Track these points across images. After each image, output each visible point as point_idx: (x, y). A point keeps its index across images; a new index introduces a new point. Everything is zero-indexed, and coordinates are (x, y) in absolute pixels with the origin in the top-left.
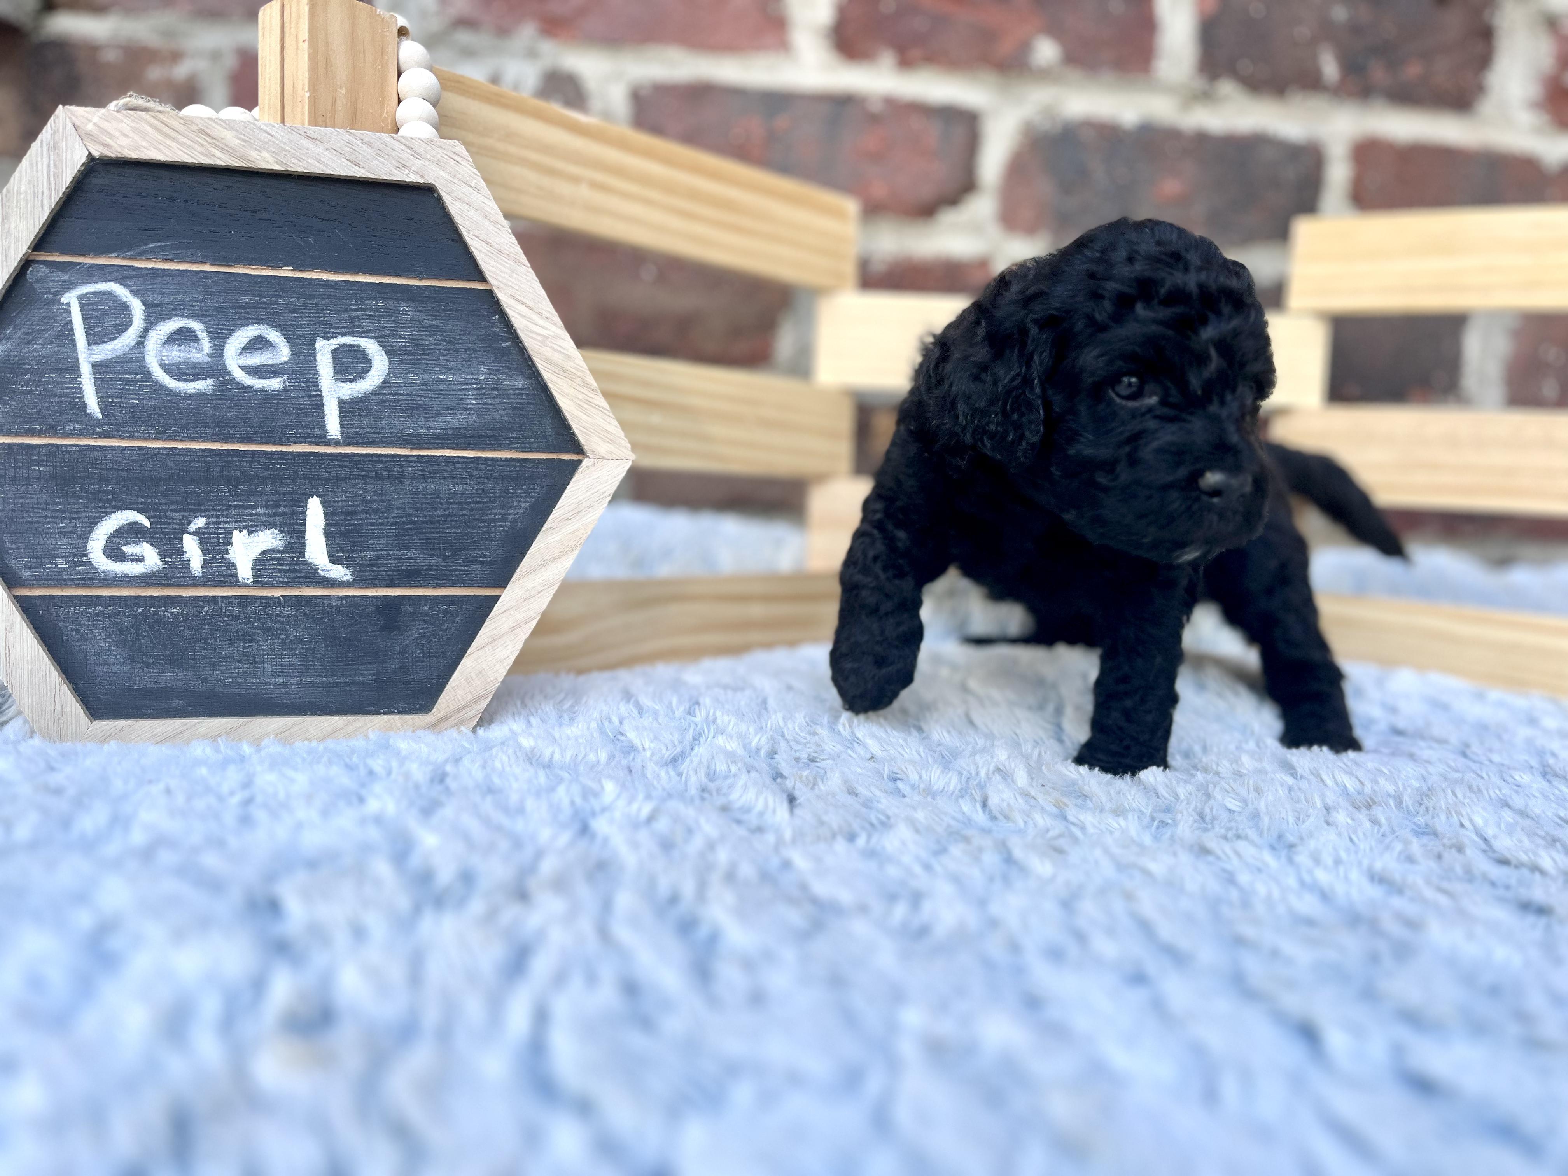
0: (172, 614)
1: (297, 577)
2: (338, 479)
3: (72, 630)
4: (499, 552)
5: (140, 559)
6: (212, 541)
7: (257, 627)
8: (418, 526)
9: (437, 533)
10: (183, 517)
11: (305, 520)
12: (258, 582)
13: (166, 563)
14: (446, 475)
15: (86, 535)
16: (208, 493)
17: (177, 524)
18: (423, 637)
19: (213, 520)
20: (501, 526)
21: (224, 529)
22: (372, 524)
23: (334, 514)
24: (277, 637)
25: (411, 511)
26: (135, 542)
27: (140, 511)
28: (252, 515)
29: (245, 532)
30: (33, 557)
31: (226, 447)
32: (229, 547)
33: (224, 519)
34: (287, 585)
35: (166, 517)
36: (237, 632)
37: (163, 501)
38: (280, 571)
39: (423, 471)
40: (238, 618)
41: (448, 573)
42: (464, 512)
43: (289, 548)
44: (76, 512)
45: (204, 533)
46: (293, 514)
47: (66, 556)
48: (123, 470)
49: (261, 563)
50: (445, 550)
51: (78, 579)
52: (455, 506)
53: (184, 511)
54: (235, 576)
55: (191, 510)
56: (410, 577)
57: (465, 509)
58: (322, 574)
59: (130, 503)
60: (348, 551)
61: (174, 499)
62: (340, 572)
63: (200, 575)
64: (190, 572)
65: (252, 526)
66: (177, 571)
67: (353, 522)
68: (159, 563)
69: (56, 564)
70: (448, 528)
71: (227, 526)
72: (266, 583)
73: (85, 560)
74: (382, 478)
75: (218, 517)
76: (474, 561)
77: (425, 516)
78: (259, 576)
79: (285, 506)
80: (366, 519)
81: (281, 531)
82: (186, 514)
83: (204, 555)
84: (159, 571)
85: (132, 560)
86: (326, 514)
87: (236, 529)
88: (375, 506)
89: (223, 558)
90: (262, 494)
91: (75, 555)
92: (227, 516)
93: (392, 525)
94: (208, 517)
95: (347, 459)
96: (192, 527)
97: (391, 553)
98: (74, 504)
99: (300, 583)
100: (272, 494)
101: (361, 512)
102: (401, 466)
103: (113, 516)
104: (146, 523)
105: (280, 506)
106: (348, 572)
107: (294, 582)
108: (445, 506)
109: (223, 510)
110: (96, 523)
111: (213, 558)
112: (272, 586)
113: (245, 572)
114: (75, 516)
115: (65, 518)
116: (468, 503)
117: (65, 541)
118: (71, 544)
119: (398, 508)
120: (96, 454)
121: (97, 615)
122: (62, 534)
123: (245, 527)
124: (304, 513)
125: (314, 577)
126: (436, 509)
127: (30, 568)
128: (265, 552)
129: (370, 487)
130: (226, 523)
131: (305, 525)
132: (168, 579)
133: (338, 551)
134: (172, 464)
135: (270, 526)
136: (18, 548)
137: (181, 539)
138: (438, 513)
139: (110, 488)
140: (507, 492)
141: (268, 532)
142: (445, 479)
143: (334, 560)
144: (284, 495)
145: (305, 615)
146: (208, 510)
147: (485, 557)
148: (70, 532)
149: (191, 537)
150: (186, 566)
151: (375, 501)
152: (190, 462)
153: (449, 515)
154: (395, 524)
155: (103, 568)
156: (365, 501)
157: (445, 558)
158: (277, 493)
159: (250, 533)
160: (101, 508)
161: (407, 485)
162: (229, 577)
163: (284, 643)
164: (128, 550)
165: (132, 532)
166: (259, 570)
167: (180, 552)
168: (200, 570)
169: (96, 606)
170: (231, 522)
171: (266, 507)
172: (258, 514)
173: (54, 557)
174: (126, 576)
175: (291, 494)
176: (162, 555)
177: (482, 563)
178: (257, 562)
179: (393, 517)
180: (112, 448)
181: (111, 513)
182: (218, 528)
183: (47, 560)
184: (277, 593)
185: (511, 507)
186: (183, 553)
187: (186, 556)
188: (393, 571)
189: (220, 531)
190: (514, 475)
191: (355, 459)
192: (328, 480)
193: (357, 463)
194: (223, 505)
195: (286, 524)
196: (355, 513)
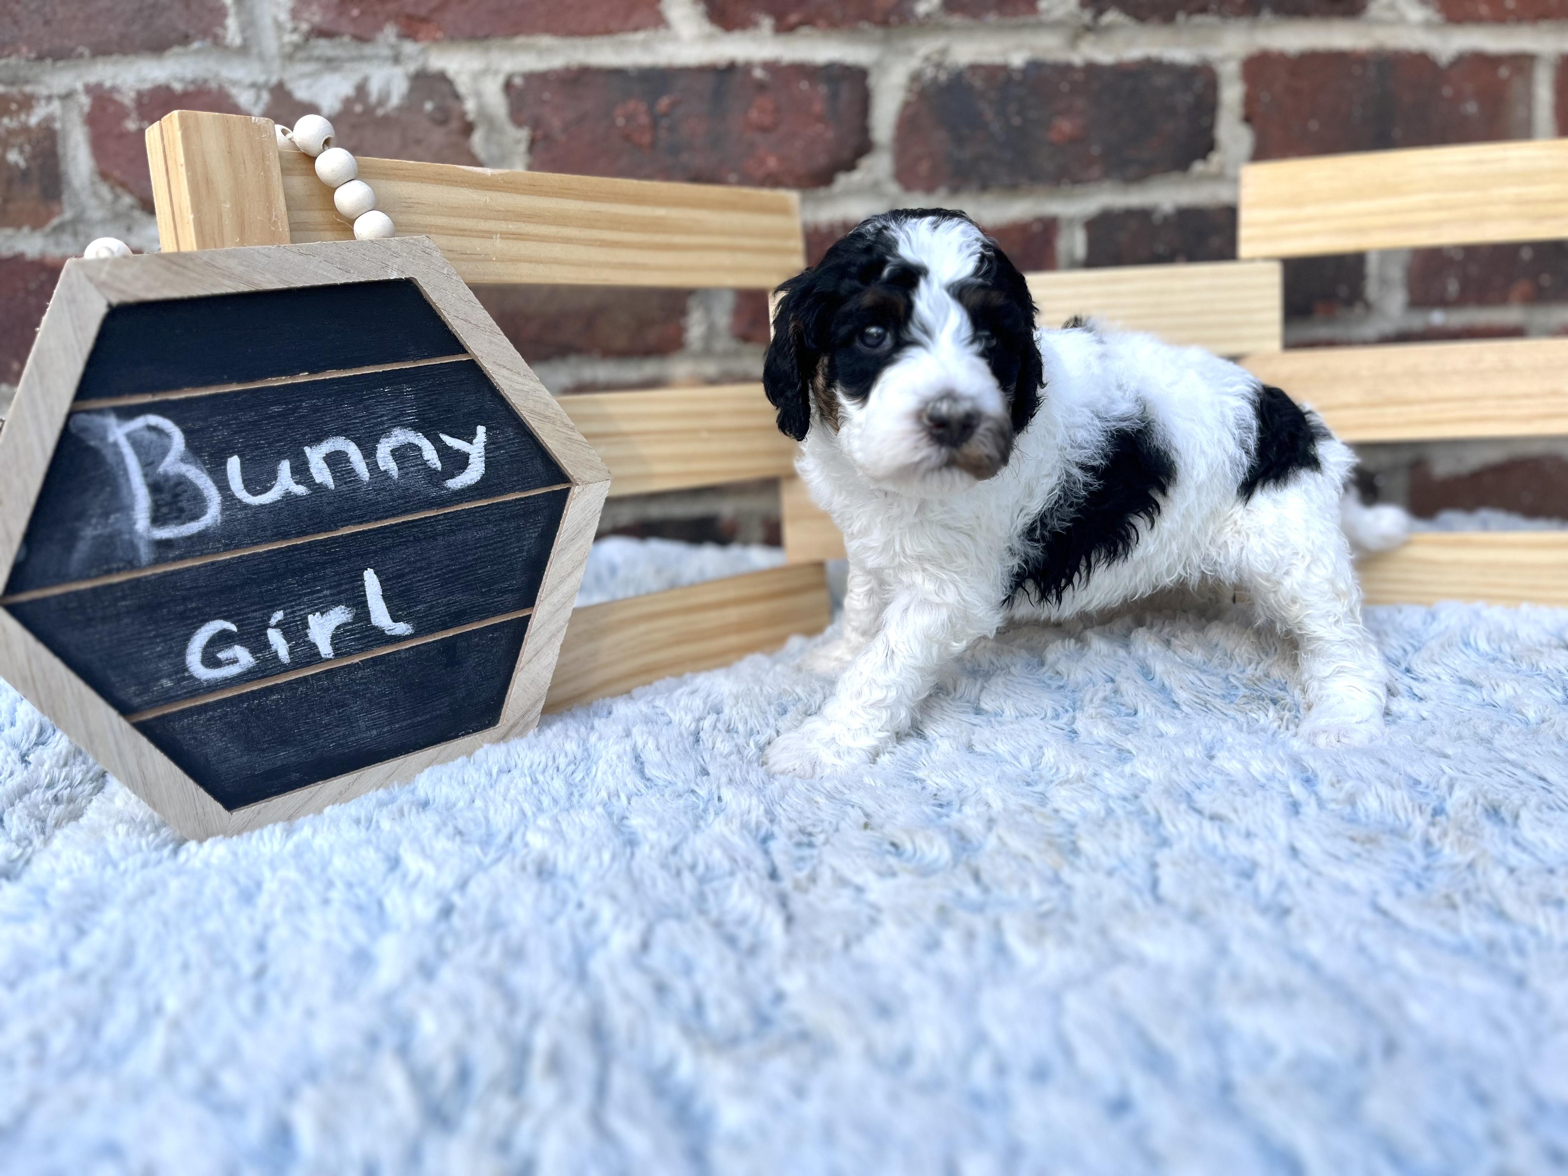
0: (273, 701)
1: (369, 642)
2: (385, 549)
3: (190, 739)
4: (523, 579)
5: (235, 661)
6: (292, 629)
7: (346, 693)
8: (456, 573)
9: (473, 575)
10: (263, 614)
11: (365, 591)
12: (338, 655)
13: (257, 658)
14: (469, 525)
15: (182, 653)
16: (278, 588)
17: (259, 622)
18: (479, 665)
19: (289, 610)
20: (520, 557)
21: (300, 615)
22: (419, 581)
23: (388, 580)
24: (364, 696)
25: (448, 562)
26: (227, 647)
27: (226, 618)
28: (320, 598)
29: (318, 614)
30: (139, 684)
31: (284, 544)
32: (308, 631)
33: (298, 608)
34: (362, 650)
35: (248, 618)
36: (330, 701)
37: (244, 605)
38: (353, 640)
39: (450, 526)
40: (328, 689)
41: (487, 606)
42: (490, 552)
43: (357, 618)
44: (170, 634)
45: (284, 624)
46: (353, 589)
47: (169, 676)
48: (202, 587)
49: (337, 638)
50: (481, 588)
51: (185, 693)
52: (481, 549)
53: (263, 609)
54: (318, 654)
55: (268, 607)
56: (458, 618)
57: (490, 550)
58: (389, 633)
59: (216, 614)
60: (405, 609)
61: (252, 600)
62: (402, 628)
63: (289, 661)
64: (280, 661)
65: (323, 608)
66: (269, 663)
67: (404, 583)
68: (252, 660)
69: (162, 685)
70: (480, 569)
71: (302, 613)
72: (344, 653)
73: (186, 674)
74: (418, 540)
75: (292, 607)
76: (504, 592)
77: (460, 564)
78: (338, 649)
79: (346, 583)
80: (414, 577)
81: (347, 606)
82: (265, 611)
83: (288, 643)
84: (253, 667)
85: (228, 664)
86: (381, 582)
87: (310, 613)
88: (418, 564)
89: (304, 641)
90: (323, 578)
91: (177, 673)
92: (299, 605)
94: (284, 609)
95: (387, 530)
96: (273, 622)
97: (440, 601)
98: (165, 627)
99: (372, 646)
100: (334, 576)
101: (408, 573)
102: (432, 526)
103: (203, 629)
104: (233, 628)
105: (341, 584)
106: (409, 626)
107: (367, 646)
108: (474, 551)
109: (295, 600)
110: (188, 640)
111: (297, 644)
112: (349, 654)
113: (325, 649)
114: (169, 637)
115: (160, 642)
116: (491, 545)
117: (165, 662)
118: (171, 664)
119: (438, 562)
120: (174, 577)
121: (209, 720)
122: (161, 657)
123: (317, 610)
124: (363, 585)
125: (381, 637)
126: (467, 556)
127: (138, 695)
128: (338, 628)
129: (411, 550)
130: (300, 610)
131: (365, 595)
132: (263, 672)
133: (397, 611)
134: (244, 570)
135: (337, 603)
136: (124, 680)
137: (266, 634)
138: (470, 558)
139: (194, 605)
140: (519, 527)
141: (337, 609)
142: (469, 529)
143: (395, 619)
144: (343, 574)
145: (383, 672)
146: (284, 603)
147: (513, 585)
148: (169, 653)
149: (274, 630)
150: (276, 657)
151: (418, 561)
152: (258, 565)
153: (479, 558)
154: (436, 577)
155: (204, 678)
156: (409, 563)
157: (483, 594)
158: (337, 574)
159: (322, 614)
160: (190, 624)
161: (441, 541)
162: (312, 655)
163: (370, 701)
164: (221, 656)
165: (222, 640)
166: (337, 644)
167: (267, 645)
168: (288, 657)
169: (206, 712)
170: (304, 609)
171: (330, 588)
172: (325, 596)
173: (158, 679)
174: (226, 679)
175: (347, 572)
176: (253, 652)
177: (512, 591)
178: (334, 637)
179: (435, 571)
180: (188, 570)
181: (199, 627)
182: (295, 617)
183: (152, 684)
184: (356, 660)
185: (524, 540)
186: (270, 646)
187: (274, 648)
188: (444, 616)
189: (297, 619)
190: (521, 512)
191: (394, 528)
192: (376, 552)
193: (396, 532)
194: (295, 595)
195: (350, 599)
196: (402, 576)
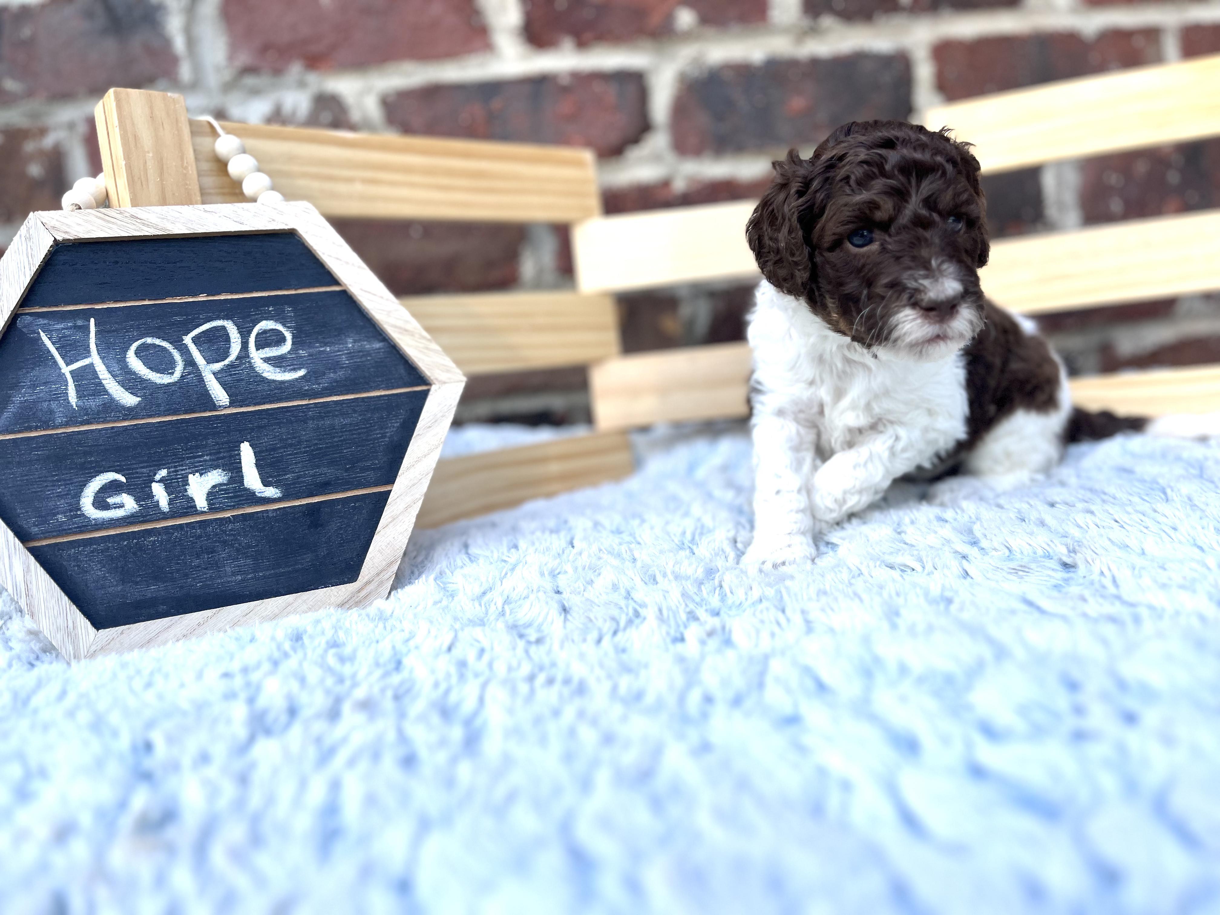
0: (150, 542)
1: (240, 500)
2: (260, 427)
3: (74, 566)
4: (385, 459)
5: (121, 506)
6: (174, 484)
7: (216, 542)
8: (323, 451)
9: (339, 453)
10: (150, 471)
11: (240, 459)
12: (212, 508)
13: (141, 506)
14: (337, 413)
15: (78, 495)
16: (166, 451)
17: (145, 477)
18: (341, 529)
19: (173, 469)
20: (382, 442)
21: (182, 474)
22: (290, 455)
23: (261, 452)
24: (232, 546)
25: (316, 441)
26: (115, 494)
27: (117, 472)
28: (200, 462)
29: (197, 474)
30: (39, 517)
31: (175, 418)
32: (187, 487)
33: (181, 468)
34: (233, 507)
35: (137, 473)
36: (201, 547)
37: (134, 462)
38: (227, 498)
39: (319, 413)
40: (200, 537)
41: (351, 480)
42: (355, 436)
43: (231, 481)
44: (70, 480)
45: (167, 480)
46: (231, 456)
47: (64, 513)
48: (101, 445)
49: (211, 495)
50: (346, 464)
51: (75, 528)
52: (346, 433)
53: (150, 466)
54: (195, 506)
55: (155, 465)
56: (324, 487)
57: (355, 434)
58: (259, 495)
59: (109, 467)
60: (275, 476)
61: (141, 459)
62: (272, 492)
63: (168, 510)
64: (160, 509)
65: (202, 470)
66: (150, 510)
67: (275, 455)
68: (136, 506)
69: (57, 519)
70: (345, 449)
71: (183, 472)
72: (218, 508)
73: (79, 513)
74: (291, 422)
75: (175, 467)
76: (367, 469)
77: (327, 443)
78: (213, 504)
79: (224, 452)
80: (285, 452)
81: (224, 470)
82: (152, 468)
83: (169, 495)
84: (136, 513)
85: (115, 508)
86: (255, 453)
87: (191, 473)
88: (290, 441)
89: (184, 495)
90: (205, 446)
91: (71, 511)
92: (182, 466)
93: (304, 452)
94: (168, 468)
95: (264, 413)
96: (158, 477)
97: (307, 472)
98: (67, 474)
99: (243, 504)
100: (214, 445)
101: (280, 448)
102: (304, 412)
103: (98, 478)
104: (123, 479)
105: (220, 453)
106: (277, 491)
107: (238, 504)
108: (340, 434)
109: (178, 462)
110: (85, 485)
111: (176, 497)
112: (223, 510)
113: (201, 503)
114: (68, 482)
115: (61, 485)
116: (356, 430)
117: (63, 501)
118: (67, 503)
119: (306, 441)
120: (80, 436)
121: (92, 552)
122: (60, 496)
123: (197, 471)
124: (239, 455)
125: (252, 498)
126: (334, 437)
127: (37, 526)
128: (214, 487)
129: (283, 430)
130: (182, 470)
131: (240, 463)
132: (144, 517)
133: (268, 477)
134: (138, 435)
135: (215, 467)
136: (27, 512)
137: (151, 487)
138: (336, 439)
139: (93, 459)
140: (382, 418)
141: (215, 472)
142: (337, 416)
143: (266, 484)
144: (222, 444)
145: (251, 527)
146: (168, 463)
147: (376, 464)
148: (67, 494)
149: (158, 484)
150: (157, 505)
151: (289, 438)
152: (151, 432)
153: (344, 440)
154: (306, 452)
155: (93, 517)
156: (281, 440)
157: (347, 470)
158: (217, 444)
159: (201, 475)
160: (87, 473)
161: (311, 424)
162: (190, 507)
163: (238, 550)
164: (110, 500)
165: (113, 488)
166: (212, 500)
167: (151, 496)
168: (167, 506)
169: (91, 545)
170: (186, 469)
171: (210, 454)
172: (205, 461)
173: (55, 515)
174: (112, 520)
175: (226, 443)
176: (137, 500)
177: (374, 469)
178: (209, 494)
179: (304, 448)
180: (92, 431)
181: (95, 476)
182: (177, 475)
183: (49, 518)
184: (228, 514)
185: (387, 428)
186: (153, 497)
187: (156, 498)
188: (311, 485)
189: (179, 477)
190: (385, 406)
191: (270, 412)
192: (252, 429)
193: (272, 414)
194: (179, 458)
195: (226, 464)
196: (274, 449)
